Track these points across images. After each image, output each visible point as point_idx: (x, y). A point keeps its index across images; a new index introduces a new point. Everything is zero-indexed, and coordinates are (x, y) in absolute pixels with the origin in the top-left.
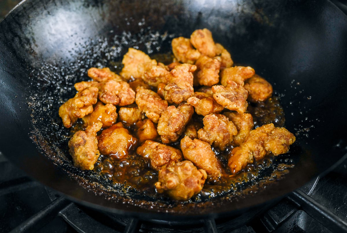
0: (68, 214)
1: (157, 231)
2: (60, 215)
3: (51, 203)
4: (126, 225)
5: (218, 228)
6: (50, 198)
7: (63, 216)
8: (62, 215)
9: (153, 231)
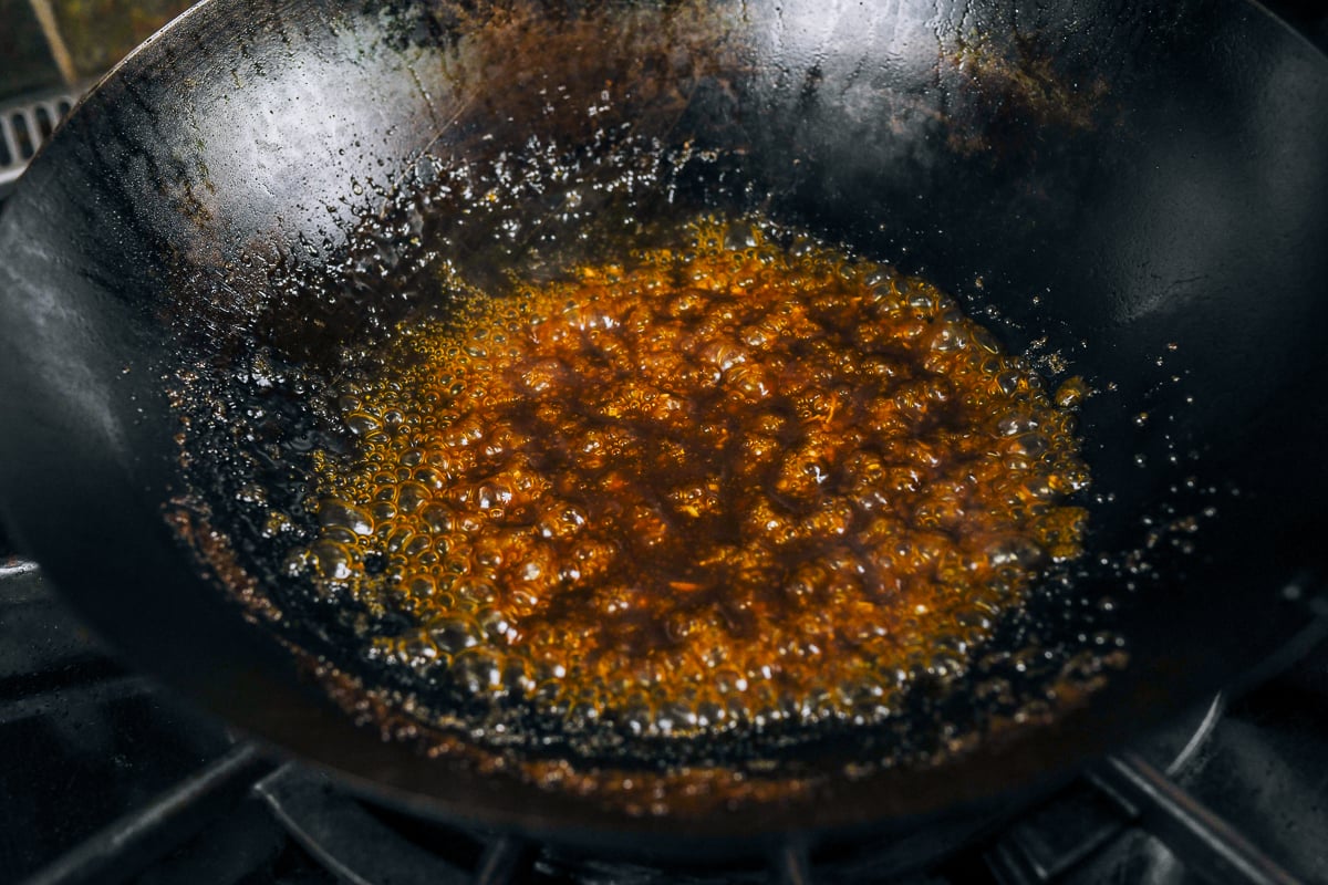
0: (284, 794)
2: (255, 798)
3: (229, 750)
7: (268, 802)
8: (262, 799)
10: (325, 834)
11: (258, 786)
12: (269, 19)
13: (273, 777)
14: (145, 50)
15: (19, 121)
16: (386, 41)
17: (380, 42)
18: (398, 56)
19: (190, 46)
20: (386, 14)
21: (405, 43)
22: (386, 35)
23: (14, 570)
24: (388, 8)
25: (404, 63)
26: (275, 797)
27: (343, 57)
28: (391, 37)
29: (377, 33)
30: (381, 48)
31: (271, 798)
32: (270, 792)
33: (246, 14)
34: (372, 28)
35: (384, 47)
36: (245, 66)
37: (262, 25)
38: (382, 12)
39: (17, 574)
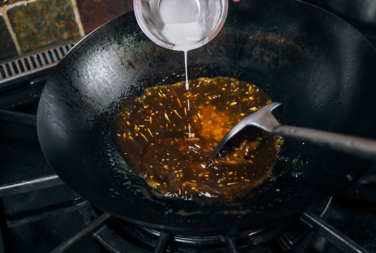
0: (101, 236)
1: (183, 252)
2: (95, 237)
3: (87, 226)
4: (154, 246)
5: (239, 248)
6: (85, 221)
7: (98, 238)
8: (96, 237)
9: (179, 251)
10: (114, 245)
11: (95, 234)
12: (106, 36)
13: (98, 232)
14: (77, 46)
15: (7, 66)
16: (135, 40)
17: (134, 40)
18: (138, 43)
19: (87, 44)
20: (135, 33)
21: (140, 40)
22: (135, 38)
23: (24, 184)
24: (136, 32)
25: (140, 45)
26: (100, 237)
27: (125, 44)
28: (137, 39)
29: (133, 38)
30: (134, 42)
31: (98, 237)
32: (98, 235)
33: (101, 35)
34: (132, 37)
35: (135, 41)
36: (101, 48)
37: (105, 37)
38: (134, 33)
39: (25, 185)
